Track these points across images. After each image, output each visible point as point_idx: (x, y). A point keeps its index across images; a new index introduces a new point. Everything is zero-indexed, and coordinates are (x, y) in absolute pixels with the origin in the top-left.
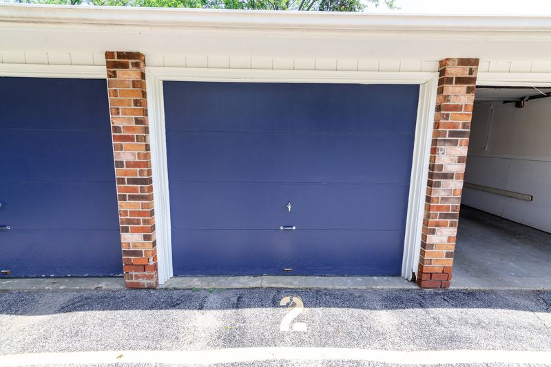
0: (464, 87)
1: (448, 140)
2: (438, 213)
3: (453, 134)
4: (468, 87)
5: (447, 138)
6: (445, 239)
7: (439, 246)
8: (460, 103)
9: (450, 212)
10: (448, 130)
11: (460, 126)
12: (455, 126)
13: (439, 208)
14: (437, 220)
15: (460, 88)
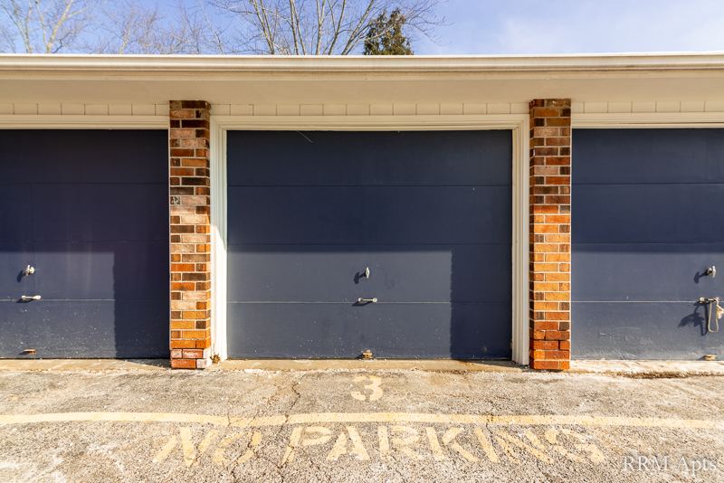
0: (193, 131)
1: (181, 188)
2: (181, 273)
3: (186, 181)
4: (197, 131)
5: (181, 186)
6: (193, 305)
7: (188, 314)
8: (191, 148)
9: (195, 272)
10: (180, 177)
11: (195, 172)
12: (189, 172)
13: (181, 267)
14: (181, 281)
15: (188, 132)
